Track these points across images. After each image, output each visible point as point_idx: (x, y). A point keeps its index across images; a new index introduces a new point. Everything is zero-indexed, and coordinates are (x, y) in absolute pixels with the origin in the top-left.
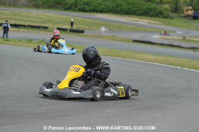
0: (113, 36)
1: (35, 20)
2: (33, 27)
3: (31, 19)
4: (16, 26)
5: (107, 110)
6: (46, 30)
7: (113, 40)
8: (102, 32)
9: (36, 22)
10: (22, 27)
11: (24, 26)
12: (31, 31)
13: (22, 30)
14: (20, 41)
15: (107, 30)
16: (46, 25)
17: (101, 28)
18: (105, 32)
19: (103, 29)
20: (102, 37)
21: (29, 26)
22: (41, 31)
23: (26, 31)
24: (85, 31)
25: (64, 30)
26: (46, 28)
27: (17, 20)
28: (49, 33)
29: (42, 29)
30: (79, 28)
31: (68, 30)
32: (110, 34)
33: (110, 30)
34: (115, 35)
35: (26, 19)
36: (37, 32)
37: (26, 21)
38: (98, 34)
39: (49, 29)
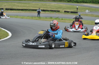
0: (92, 14)
1: (53, 7)
2: (52, 11)
3: (51, 7)
4: (44, 11)
5: (91, 52)
6: (59, 12)
7: (92, 16)
8: (87, 12)
9: (53, 8)
10: (47, 11)
11: (48, 11)
12: (52, 13)
13: (47, 12)
14: (46, 18)
15: (89, 11)
16: (59, 10)
17: (86, 10)
18: (88, 12)
19: (87, 11)
20: (87, 15)
21: (50, 10)
22: (56, 13)
23: (49, 13)
24: (78, 12)
25: (68, 12)
26: (59, 11)
27: (45, 7)
28: (61, 14)
29: (57, 12)
30: (75, 11)
31: (70, 12)
32: (90, 14)
33: (91, 11)
34: (93, 14)
35: (49, 7)
36: (54, 13)
37: (49, 8)
38: (84, 14)
39: (60, 12)
